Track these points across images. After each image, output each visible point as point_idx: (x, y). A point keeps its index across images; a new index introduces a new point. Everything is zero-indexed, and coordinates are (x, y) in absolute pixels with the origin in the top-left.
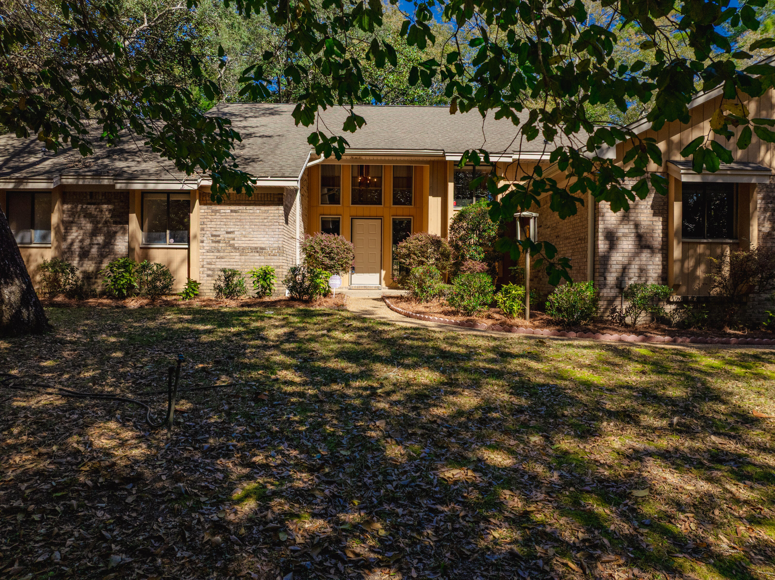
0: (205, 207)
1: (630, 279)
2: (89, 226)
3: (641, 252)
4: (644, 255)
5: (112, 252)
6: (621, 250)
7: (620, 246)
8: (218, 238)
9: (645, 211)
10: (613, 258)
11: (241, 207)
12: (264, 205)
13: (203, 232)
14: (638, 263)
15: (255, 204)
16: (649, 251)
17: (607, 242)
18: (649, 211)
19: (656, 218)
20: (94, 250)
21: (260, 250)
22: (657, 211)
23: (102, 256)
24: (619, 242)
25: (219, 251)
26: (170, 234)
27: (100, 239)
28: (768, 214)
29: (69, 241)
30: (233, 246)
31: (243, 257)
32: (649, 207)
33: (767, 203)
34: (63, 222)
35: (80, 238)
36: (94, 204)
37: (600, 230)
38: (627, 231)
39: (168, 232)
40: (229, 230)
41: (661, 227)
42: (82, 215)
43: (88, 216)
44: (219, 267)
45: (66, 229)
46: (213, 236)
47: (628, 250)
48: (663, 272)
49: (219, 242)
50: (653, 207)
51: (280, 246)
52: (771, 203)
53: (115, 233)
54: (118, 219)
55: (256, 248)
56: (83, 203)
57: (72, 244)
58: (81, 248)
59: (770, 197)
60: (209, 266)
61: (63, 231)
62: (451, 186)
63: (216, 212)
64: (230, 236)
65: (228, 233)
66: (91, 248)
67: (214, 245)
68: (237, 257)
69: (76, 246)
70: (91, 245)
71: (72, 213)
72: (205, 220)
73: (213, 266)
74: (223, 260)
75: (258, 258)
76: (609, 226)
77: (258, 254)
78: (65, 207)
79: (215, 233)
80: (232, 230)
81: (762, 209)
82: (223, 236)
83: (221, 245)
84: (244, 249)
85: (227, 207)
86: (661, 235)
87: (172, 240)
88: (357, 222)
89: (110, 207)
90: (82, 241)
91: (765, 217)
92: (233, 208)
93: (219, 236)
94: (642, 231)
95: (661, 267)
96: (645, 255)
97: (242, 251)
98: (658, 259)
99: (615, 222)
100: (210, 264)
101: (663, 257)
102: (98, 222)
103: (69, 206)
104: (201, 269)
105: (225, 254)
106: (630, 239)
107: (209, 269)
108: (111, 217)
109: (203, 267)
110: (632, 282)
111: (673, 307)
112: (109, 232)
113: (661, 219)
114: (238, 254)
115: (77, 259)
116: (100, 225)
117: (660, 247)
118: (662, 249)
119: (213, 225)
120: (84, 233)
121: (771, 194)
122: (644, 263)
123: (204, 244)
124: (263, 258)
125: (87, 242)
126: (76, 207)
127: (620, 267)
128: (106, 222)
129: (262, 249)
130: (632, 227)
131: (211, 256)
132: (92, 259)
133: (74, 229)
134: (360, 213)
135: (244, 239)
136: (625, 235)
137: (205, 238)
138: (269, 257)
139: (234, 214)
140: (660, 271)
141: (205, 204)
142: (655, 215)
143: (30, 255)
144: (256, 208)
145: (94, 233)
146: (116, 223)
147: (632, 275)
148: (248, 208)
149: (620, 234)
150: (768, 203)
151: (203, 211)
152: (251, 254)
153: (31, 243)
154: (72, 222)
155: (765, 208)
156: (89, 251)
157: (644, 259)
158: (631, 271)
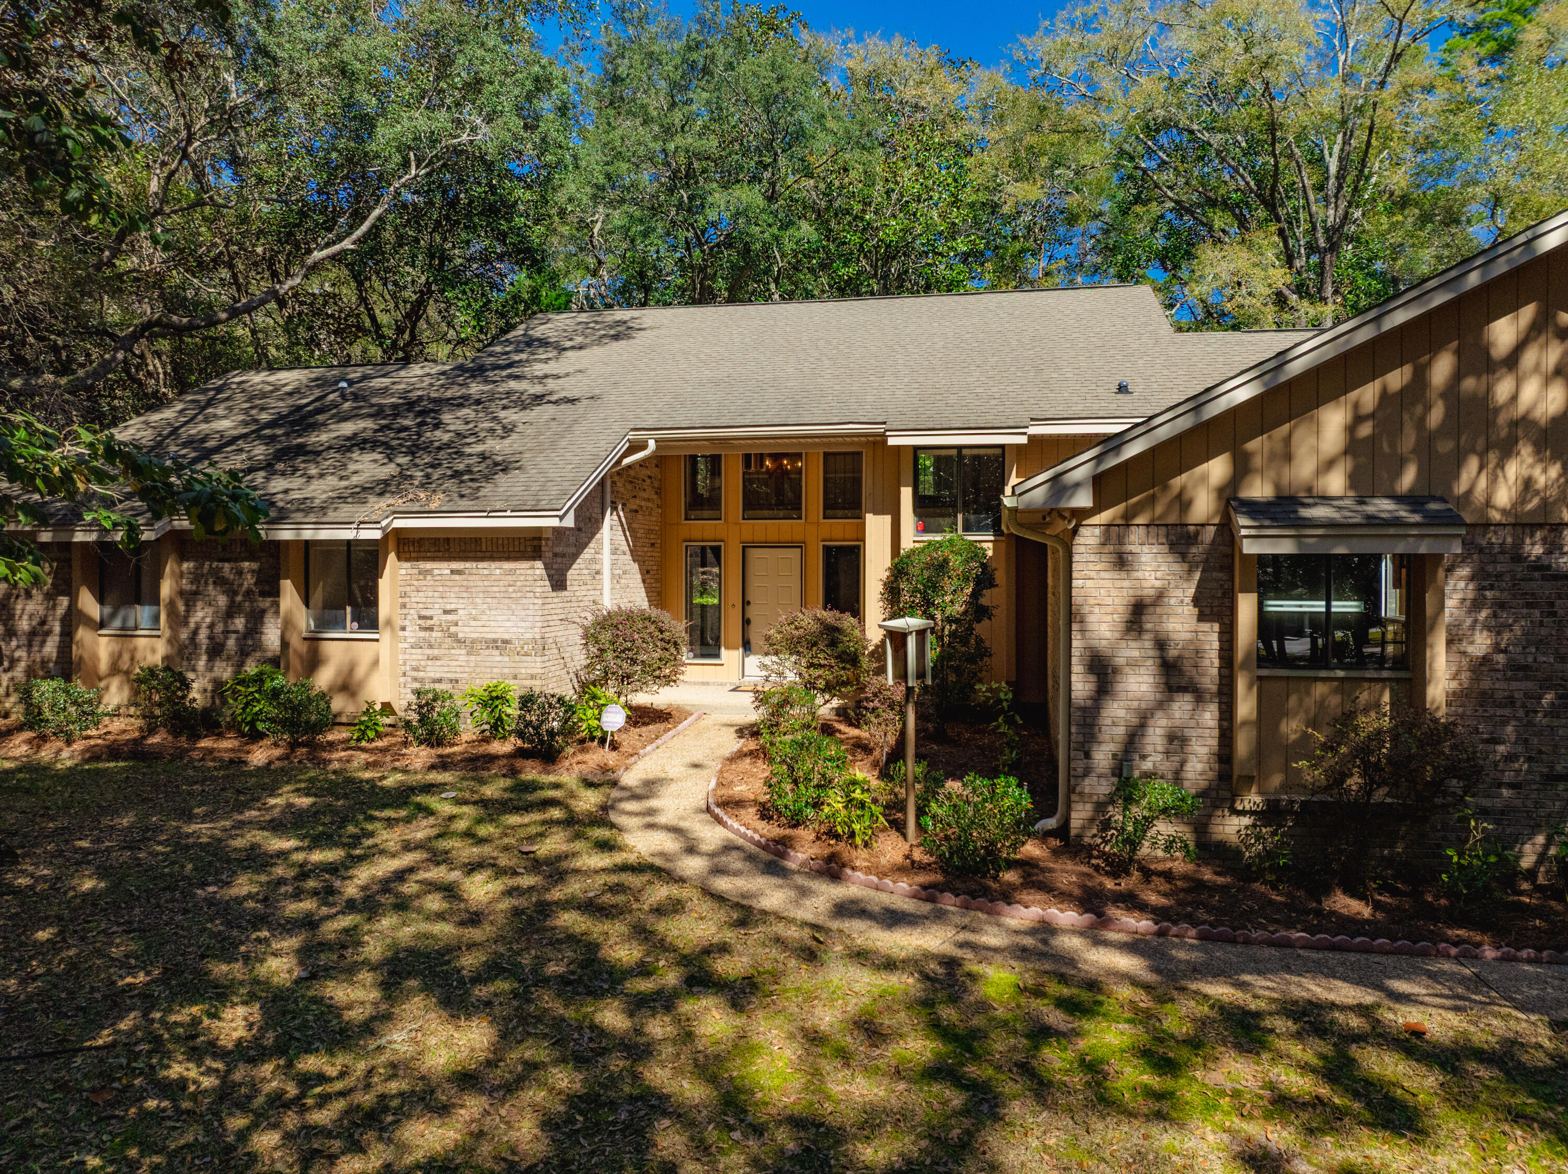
0: (407, 565)
1: (1143, 757)
2: (222, 601)
3: (1171, 700)
4: (1176, 706)
5: (259, 646)
6: (1122, 695)
7: (1119, 687)
8: (429, 622)
9: (1180, 610)
10: (1104, 713)
11: (468, 565)
12: (508, 559)
13: (405, 611)
14: (1163, 722)
15: (492, 558)
16: (1188, 697)
17: (1092, 678)
18: (1189, 611)
19: (1205, 626)
20: (231, 643)
21: (500, 645)
22: (1207, 611)
23: (244, 653)
24: (1118, 678)
25: (431, 646)
26: (353, 613)
27: (239, 623)
28: (1484, 614)
29: (192, 625)
30: (454, 636)
31: (473, 658)
32: (1188, 600)
33: (1480, 589)
34: (181, 593)
35: (208, 620)
36: (228, 561)
37: (1075, 652)
38: (1136, 653)
39: (349, 609)
40: (448, 607)
41: (1216, 645)
42: (211, 580)
43: (221, 581)
44: (432, 675)
45: (187, 605)
46: (421, 617)
47: (1139, 695)
48: (1220, 745)
49: (430, 629)
50: (1196, 601)
51: (538, 636)
52: (1492, 587)
53: (263, 612)
54: (267, 588)
55: (495, 641)
56: (211, 560)
57: (195, 632)
58: (211, 638)
59: (1489, 575)
60: (415, 674)
61: (181, 608)
62: (906, 494)
63: (425, 573)
64: (449, 617)
65: (446, 612)
66: (226, 638)
67: (422, 634)
68: (462, 658)
69: (203, 635)
70: (226, 632)
71: (197, 578)
72: (408, 589)
73: (421, 674)
74: (438, 663)
75: (499, 659)
76: (1095, 643)
77: (497, 652)
78: (185, 566)
79: (424, 613)
80: (453, 607)
81: (1468, 603)
82: (439, 618)
83: (434, 634)
84: (474, 641)
85: (444, 565)
86: (1216, 662)
87: (356, 625)
88: (754, 554)
89: (255, 566)
90: (211, 626)
91: (1476, 621)
92: (455, 565)
93: (431, 618)
94: (1173, 653)
95: (1216, 733)
96: (1182, 706)
97: (471, 646)
98: (1210, 716)
99: (1108, 635)
100: (416, 669)
101: (1221, 712)
102: (235, 593)
103: (192, 565)
104: (402, 680)
105: (442, 652)
106: (1143, 670)
107: (415, 679)
108: (256, 584)
109: (404, 674)
110: (1147, 765)
111: (1246, 821)
112: (253, 611)
113: (1216, 627)
114: (463, 652)
115: (204, 658)
116: (239, 598)
117: (1214, 688)
118: (1220, 693)
119: (420, 597)
120: (216, 612)
121: (1490, 568)
122: (1178, 723)
123: (406, 633)
124: (506, 659)
125: (219, 628)
126: (202, 565)
127: (1121, 730)
128: (249, 593)
129: (506, 642)
130: (1148, 644)
131: (417, 655)
132: (229, 658)
133: (200, 604)
134: (760, 536)
135: (473, 623)
136: (1133, 664)
137: (407, 623)
138: (517, 658)
139: (457, 577)
140: (1215, 742)
141: (408, 560)
142: (1202, 618)
143: (135, 649)
144: (494, 565)
145: (230, 613)
146: (263, 594)
147: (1149, 749)
148: (481, 565)
149: (1120, 661)
150: (1484, 588)
151: (403, 572)
152: (487, 652)
153: (136, 628)
154: (196, 593)
155: (1474, 600)
156: (223, 645)
157: (1177, 714)
158: (1148, 740)
